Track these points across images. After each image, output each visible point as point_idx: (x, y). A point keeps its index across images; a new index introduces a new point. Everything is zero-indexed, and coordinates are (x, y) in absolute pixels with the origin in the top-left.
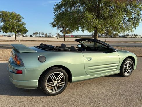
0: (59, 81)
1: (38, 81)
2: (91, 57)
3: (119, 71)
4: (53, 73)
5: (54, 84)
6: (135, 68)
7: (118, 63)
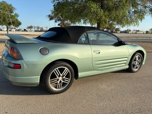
0: (64, 77)
1: (39, 77)
2: (99, 51)
3: (127, 67)
4: (57, 68)
6: (143, 63)
7: (127, 57)
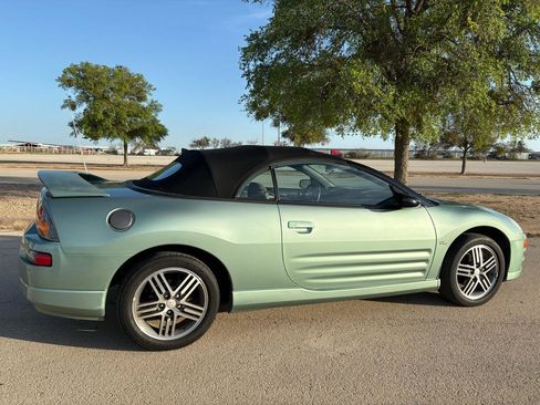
0: (183, 301)
1: (105, 293)
2: (309, 223)
3: (434, 283)
4: (161, 272)
5: (163, 309)
6: (511, 275)
7: (429, 250)
